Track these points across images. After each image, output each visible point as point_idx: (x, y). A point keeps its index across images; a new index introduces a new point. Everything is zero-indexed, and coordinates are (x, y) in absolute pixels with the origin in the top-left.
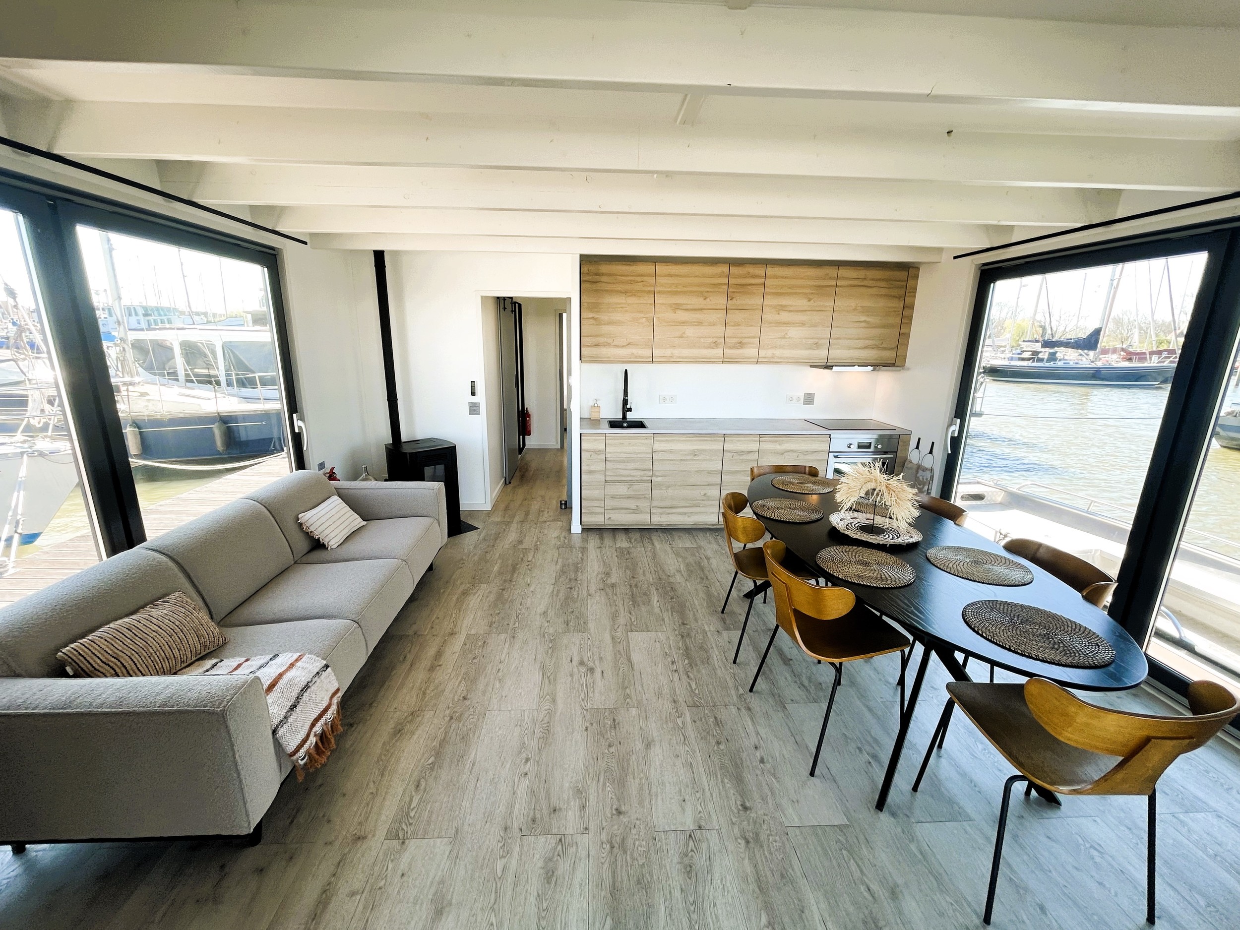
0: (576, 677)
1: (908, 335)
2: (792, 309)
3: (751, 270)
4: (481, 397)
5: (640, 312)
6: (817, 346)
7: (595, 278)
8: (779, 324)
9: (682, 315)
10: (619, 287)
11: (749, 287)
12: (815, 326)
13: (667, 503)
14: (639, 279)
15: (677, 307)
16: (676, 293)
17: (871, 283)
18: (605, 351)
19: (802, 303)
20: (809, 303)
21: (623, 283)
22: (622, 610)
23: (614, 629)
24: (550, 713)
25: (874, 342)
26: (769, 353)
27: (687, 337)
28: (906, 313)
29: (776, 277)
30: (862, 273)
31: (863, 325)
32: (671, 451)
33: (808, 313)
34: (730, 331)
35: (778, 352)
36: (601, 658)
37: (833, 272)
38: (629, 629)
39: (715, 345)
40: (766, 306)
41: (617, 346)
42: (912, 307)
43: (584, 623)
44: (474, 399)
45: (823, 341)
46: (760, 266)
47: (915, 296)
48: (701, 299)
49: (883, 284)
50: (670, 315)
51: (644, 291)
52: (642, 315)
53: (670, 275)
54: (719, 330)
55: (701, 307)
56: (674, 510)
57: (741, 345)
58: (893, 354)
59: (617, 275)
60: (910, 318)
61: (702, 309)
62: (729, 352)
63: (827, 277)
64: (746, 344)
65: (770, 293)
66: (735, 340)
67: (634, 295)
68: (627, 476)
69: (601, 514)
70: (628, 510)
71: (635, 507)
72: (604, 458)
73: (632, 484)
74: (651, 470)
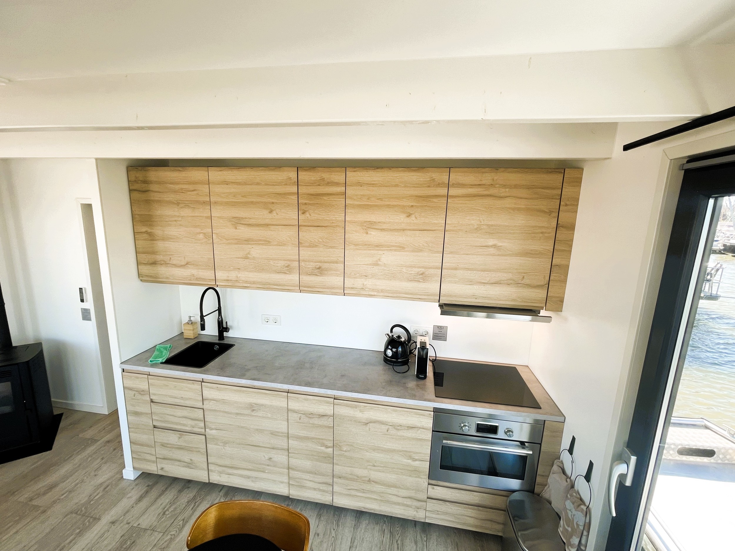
1: (565, 269)
2: (384, 226)
3: (326, 175)
5: (196, 227)
6: (423, 277)
7: (144, 186)
8: (368, 246)
9: (244, 232)
10: (171, 197)
11: (325, 198)
12: (418, 250)
13: (228, 462)
14: (191, 187)
15: (237, 222)
16: (234, 204)
17: (503, 192)
18: (162, 270)
19: (400, 219)
20: (408, 220)
21: (175, 192)
25: (510, 276)
26: (359, 283)
27: (254, 258)
28: (562, 234)
29: (360, 184)
30: (487, 177)
31: (492, 250)
32: (223, 402)
33: (409, 233)
34: (305, 253)
35: (369, 283)
37: (442, 176)
39: (288, 270)
40: (350, 222)
41: (175, 266)
42: (572, 227)
44: (85, 305)
45: (432, 271)
46: (338, 169)
47: (577, 212)
48: (266, 212)
49: (523, 193)
50: (229, 231)
51: (197, 202)
52: (198, 230)
53: (226, 183)
54: (291, 252)
55: (267, 221)
56: (235, 472)
57: (320, 271)
58: (541, 294)
59: (166, 183)
60: (569, 243)
61: (267, 225)
62: (306, 279)
63: (433, 183)
64: (327, 270)
65: (354, 206)
66: (312, 265)
67: (187, 206)
68: (177, 424)
69: (153, 462)
70: (181, 463)
71: (189, 460)
72: (149, 400)
73: (183, 434)
74: (202, 421)
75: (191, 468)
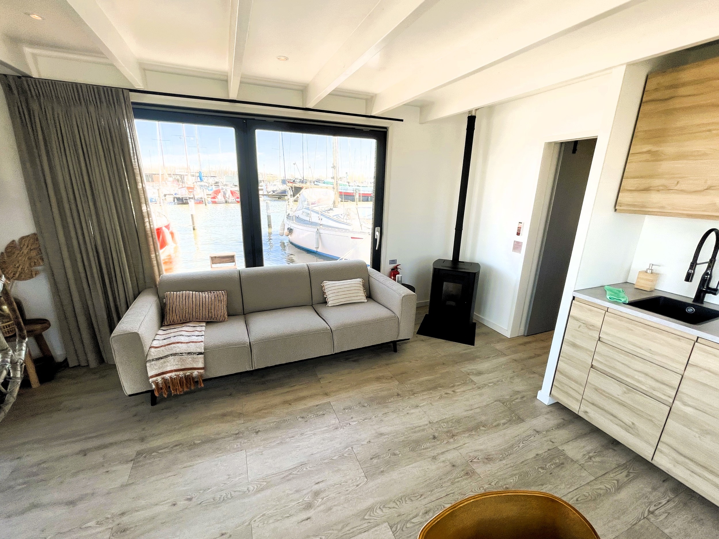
0: (297, 496)
4: (524, 238)
7: (668, 93)
22: (426, 501)
23: (383, 505)
24: (244, 494)
36: (330, 509)
38: (392, 523)
41: (683, 191)
43: (382, 472)
44: (518, 239)
68: (628, 376)
69: (577, 400)
70: (616, 419)
71: (631, 423)
72: (598, 337)
73: (633, 391)
74: (674, 388)
75: (629, 432)
